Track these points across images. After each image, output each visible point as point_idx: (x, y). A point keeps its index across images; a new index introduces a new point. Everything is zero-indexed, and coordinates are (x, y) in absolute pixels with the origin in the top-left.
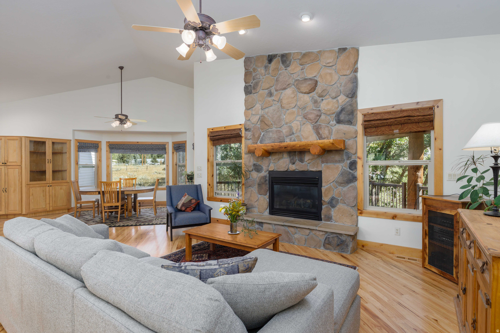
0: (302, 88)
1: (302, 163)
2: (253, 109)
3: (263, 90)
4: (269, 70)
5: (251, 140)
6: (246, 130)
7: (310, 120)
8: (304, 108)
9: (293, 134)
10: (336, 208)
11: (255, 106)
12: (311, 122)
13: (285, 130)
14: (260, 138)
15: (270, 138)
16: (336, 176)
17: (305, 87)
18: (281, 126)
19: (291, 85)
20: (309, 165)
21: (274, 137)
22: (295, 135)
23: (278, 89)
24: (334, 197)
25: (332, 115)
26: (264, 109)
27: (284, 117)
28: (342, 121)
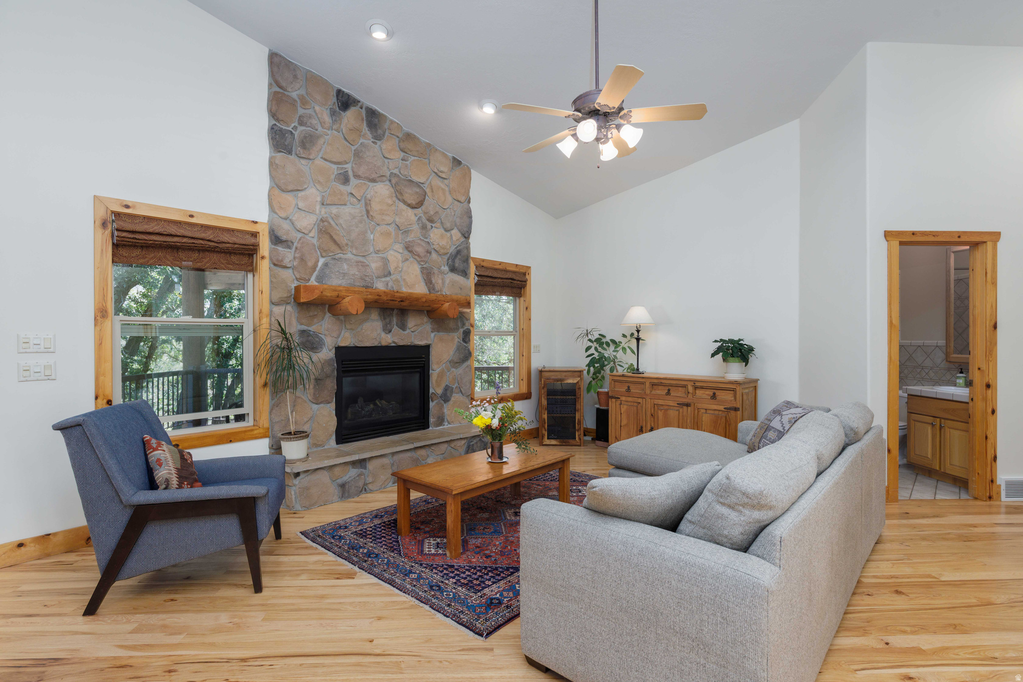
0: (407, 195)
1: (404, 330)
2: (300, 194)
3: (325, 160)
4: (340, 124)
5: (290, 271)
6: (276, 240)
7: (419, 256)
8: (406, 232)
9: (390, 274)
10: (451, 402)
11: (306, 188)
12: (419, 259)
13: (374, 265)
14: (318, 269)
15: (343, 273)
16: (452, 353)
17: (410, 195)
18: (367, 253)
19: (384, 179)
20: (413, 334)
21: (353, 275)
22: (392, 277)
23: (360, 173)
24: (448, 384)
25: (444, 257)
26: (327, 205)
27: (372, 236)
28: (456, 270)
